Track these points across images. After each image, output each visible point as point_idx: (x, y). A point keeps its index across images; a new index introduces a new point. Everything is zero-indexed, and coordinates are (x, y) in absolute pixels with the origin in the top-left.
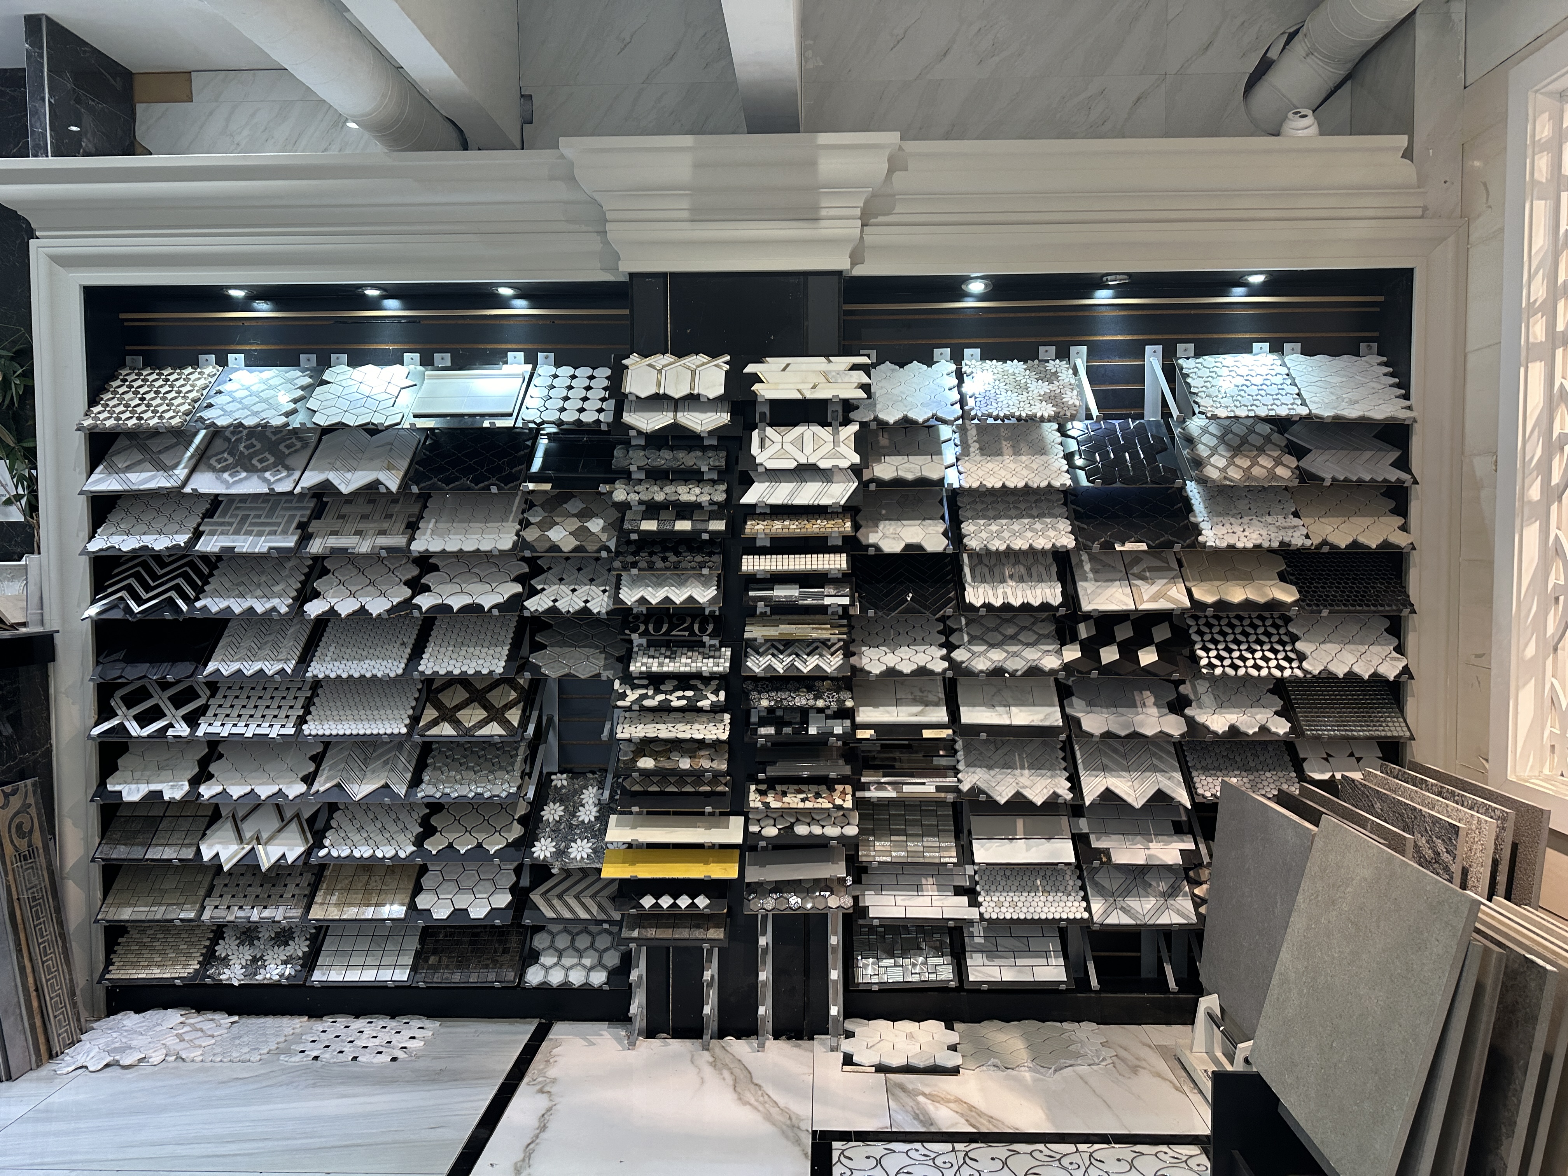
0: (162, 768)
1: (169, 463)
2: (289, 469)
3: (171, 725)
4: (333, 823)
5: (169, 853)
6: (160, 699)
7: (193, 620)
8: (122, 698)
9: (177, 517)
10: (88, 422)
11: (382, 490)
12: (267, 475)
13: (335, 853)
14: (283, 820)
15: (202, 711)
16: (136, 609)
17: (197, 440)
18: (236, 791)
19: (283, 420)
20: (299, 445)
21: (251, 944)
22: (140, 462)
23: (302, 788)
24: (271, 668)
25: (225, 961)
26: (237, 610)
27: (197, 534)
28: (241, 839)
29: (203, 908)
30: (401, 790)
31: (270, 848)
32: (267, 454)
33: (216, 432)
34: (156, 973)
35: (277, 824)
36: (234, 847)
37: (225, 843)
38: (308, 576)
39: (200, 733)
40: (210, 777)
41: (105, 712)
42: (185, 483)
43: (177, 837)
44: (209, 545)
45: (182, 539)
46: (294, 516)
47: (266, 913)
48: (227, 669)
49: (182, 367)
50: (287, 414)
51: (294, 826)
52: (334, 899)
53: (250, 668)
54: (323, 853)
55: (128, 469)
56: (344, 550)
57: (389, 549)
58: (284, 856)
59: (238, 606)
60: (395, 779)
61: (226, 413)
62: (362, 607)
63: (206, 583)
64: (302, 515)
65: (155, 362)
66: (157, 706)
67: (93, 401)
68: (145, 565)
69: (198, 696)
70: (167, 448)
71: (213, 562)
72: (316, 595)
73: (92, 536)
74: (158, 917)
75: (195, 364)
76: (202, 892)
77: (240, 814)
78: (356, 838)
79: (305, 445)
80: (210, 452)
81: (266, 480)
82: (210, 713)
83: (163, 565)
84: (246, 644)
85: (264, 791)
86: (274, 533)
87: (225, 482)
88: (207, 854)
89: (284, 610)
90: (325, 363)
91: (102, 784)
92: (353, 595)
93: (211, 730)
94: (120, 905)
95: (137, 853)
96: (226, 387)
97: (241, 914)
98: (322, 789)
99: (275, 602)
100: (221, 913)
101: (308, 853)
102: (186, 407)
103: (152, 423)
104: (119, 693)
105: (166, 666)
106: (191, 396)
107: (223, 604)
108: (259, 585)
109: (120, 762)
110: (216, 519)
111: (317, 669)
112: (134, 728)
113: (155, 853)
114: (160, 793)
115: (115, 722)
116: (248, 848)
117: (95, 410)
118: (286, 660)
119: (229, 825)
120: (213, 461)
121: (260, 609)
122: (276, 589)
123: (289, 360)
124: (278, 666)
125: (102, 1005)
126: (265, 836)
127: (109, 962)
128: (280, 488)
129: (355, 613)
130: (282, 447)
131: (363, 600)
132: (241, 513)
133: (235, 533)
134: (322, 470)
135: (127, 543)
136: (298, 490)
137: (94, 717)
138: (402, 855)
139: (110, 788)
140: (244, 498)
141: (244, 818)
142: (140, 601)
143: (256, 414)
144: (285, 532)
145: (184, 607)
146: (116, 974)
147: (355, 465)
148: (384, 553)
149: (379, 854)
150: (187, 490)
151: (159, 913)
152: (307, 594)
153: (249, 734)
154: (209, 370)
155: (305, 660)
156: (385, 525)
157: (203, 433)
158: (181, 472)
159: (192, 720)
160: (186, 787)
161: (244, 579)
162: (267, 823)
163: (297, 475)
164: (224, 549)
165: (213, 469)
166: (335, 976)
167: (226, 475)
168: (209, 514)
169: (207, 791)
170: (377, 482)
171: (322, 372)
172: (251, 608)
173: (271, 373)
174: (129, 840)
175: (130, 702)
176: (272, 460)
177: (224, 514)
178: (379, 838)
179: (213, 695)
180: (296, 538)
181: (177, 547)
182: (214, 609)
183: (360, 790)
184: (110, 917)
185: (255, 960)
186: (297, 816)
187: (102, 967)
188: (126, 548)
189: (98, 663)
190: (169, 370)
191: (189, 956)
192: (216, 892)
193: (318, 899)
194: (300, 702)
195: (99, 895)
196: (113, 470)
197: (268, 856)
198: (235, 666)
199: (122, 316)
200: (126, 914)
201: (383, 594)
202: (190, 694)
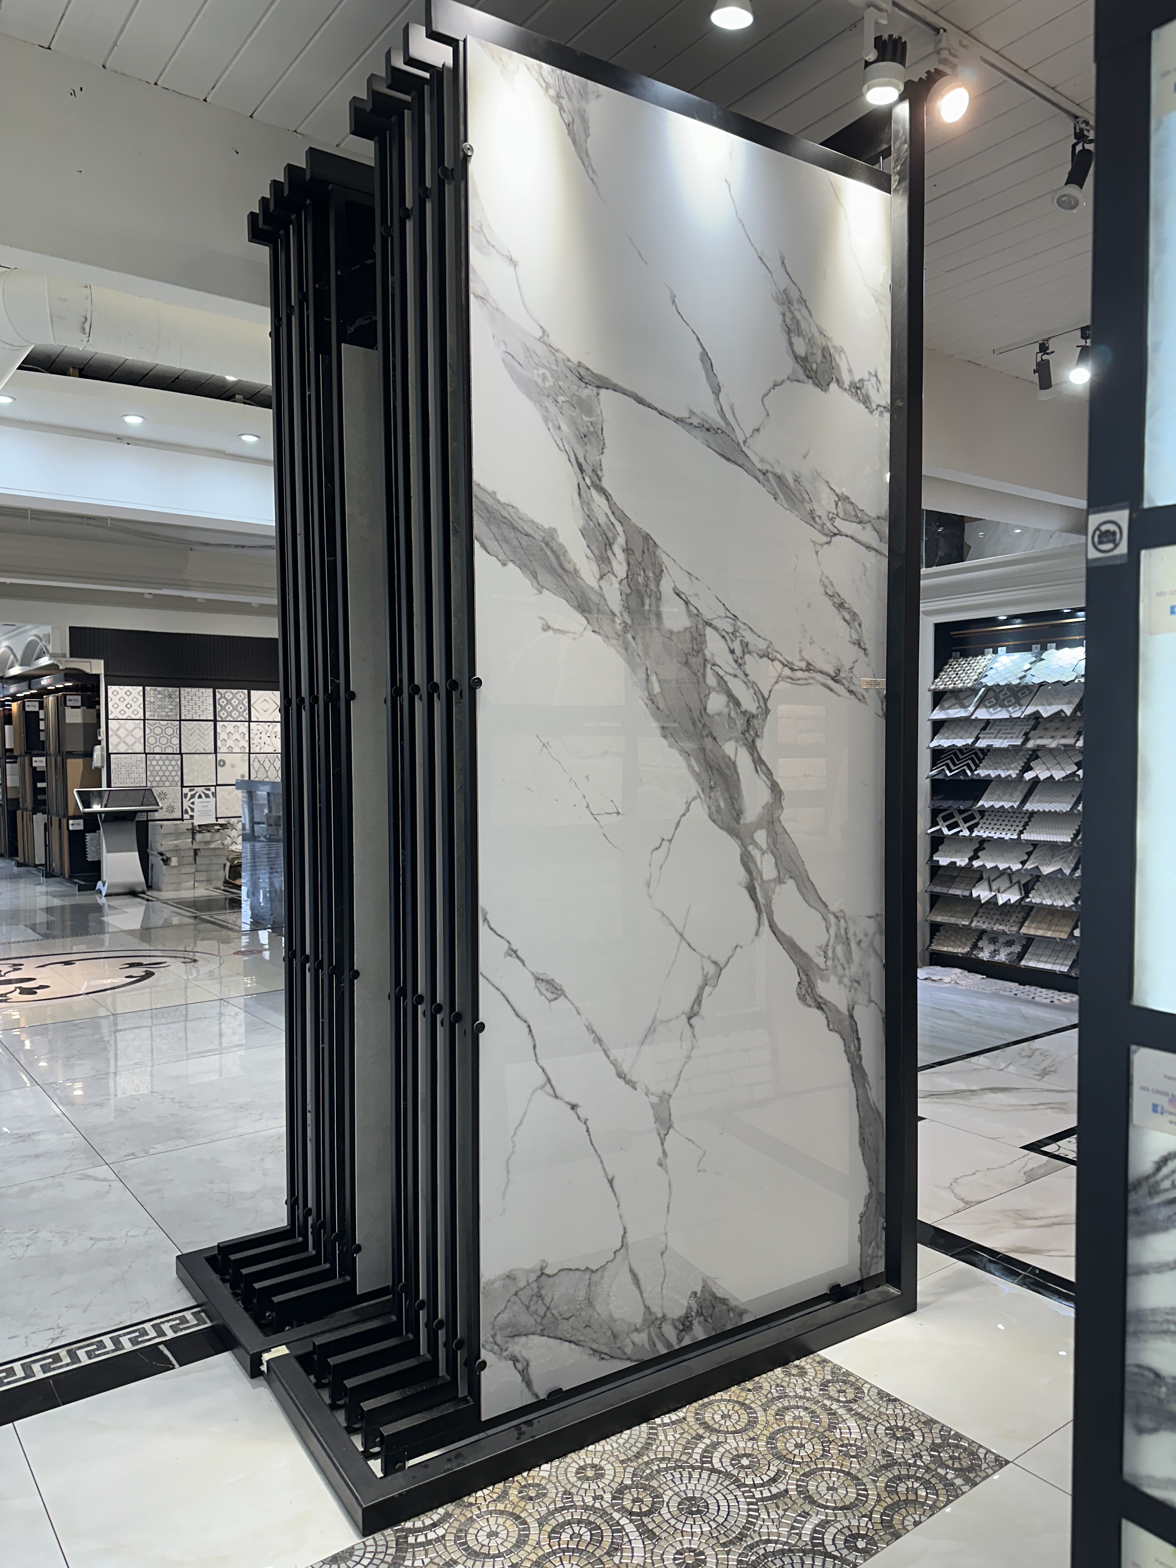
0: (957, 852)
1: (967, 704)
2: (1021, 705)
3: (961, 831)
4: (1035, 887)
5: (958, 892)
6: (958, 819)
7: (973, 780)
8: (943, 818)
9: (970, 730)
10: (933, 687)
11: (1063, 715)
12: (1010, 709)
13: (1034, 901)
14: (1011, 882)
15: (976, 825)
16: (949, 774)
17: (981, 692)
18: (989, 865)
19: (1018, 681)
20: (1028, 692)
21: (994, 944)
22: (955, 704)
23: (1020, 866)
24: (1007, 805)
25: (982, 949)
26: (993, 776)
27: (977, 739)
28: (991, 891)
29: (972, 921)
30: (1067, 872)
31: (1003, 895)
32: (1012, 698)
33: (989, 689)
34: (951, 949)
35: (1008, 885)
36: (987, 893)
37: (983, 890)
38: (1028, 759)
39: (974, 835)
40: (978, 858)
41: (934, 823)
42: (972, 714)
43: (963, 885)
44: (982, 744)
45: (970, 741)
46: (1022, 729)
47: (1001, 927)
48: (987, 805)
49: (977, 656)
50: (1021, 678)
51: (1016, 886)
52: (1034, 925)
53: (997, 805)
54: (1028, 900)
55: (949, 708)
56: (1044, 746)
57: (1065, 746)
58: (1009, 900)
59: (993, 774)
60: (1065, 866)
61: (993, 679)
62: (1052, 776)
63: (981, 762)
64: (1026, 729)
65: (965, 655)
66: (956, 822)
67: (936, 677)
68: (955, 754)
69: (975, 818)
70: (967, 697)
71: (987, 751)
72: (1031, 769)
73: (932, 740)
74: (952, 922)
75: (983, 654)
76: (973, 914)
77: (992, 878)
78: (1045, 895)
79: (1031, 692)
80: (987, 697)
81: (1009, 712)
82: (980, 826)
83: (963, 754)
84: (998, 792)
85: (1002, 866)
86: (1012, 738)
87: (990, 713)
88: (975, 895)
89: (1014, 776)
90: (1044, 649)
91: (931, 857)
92: (1048, 769)
93: (979, 834)
94: (937, 915)
95: (945, 890)
96: (995, 666)
97: (989, 926)
98: (1029, 867)
99: (1011, 772)
100: (980, 924)
101: (1022, 899)
102: (976, 677)
103: (960, 686)
104: (941, 815)
105: (961, 802)
106: (979, 671)
107: (987, 772)
108: (1004, 764)
109: (940, 848)
110: (987, 731)
111: (1029, 807)
112: (946, 831)
113: (952, 891)
114: (955, 863)
115: (938, 828)
116: (993, 894)
117: (936, 681)
118: (1015, 802)
119: (986, 883)
120: (986, 703)
121: (1003, 776)
122: (1013, 766)
123: (1028, 649)
124: (1010, 804)
125: (928, 962)
126: (1002, 890)
127: (931, 942)
128: (1014, 716)
129: (1047, 778)
130: (1019, 694)
131: (1053, 772)
132: (998, 728)
133: (995, 738)
134: (1036, 705)
135: (945, 743)
136: (1023, 716)
137: (929, 825)
138: (1067, 905)
139: (935, 858)
140: (1001, 720)
141: (994, 880)
142: (951, 771)
143: (1006, 678)
144: (1017, 737)
145: (969, 774)
146: (934, 947)
147: (1052, 701)
148: (1062, 748)
149: (1055, 904)
150: (973, 717)
151: (953, 920)
152: (1027, 768)
153: (996, 837)
154: (989, 656)
155: (1024, 802)
156: (1066, 733)
157: (983, 689)
158: (971, 709)
159: (971, 829)
160: (967, 861)
161: (999, 761)
162: (1003, 883)
163: (1024, 708)
164: (988, 746)
165: (986, 707)
166: (1032, 964)
167: (991, 710)
168: (984, 729)
169: (976, 864)
170: (1062, 711)
171: (1042, 654)
172: (999, 775)
173: (1016, 656)
174: (942, 884)
175: (945, 819)
176: (1013, 701)
177: (990, 729)
178: (1057, 896)
179: (982, 818)
180: (1022, 740)
181: (967, 745)
182: (982, 775)
183: (1046, 870)
184: (932, 919)
185: (995, 951)
186: (1019, 882)
187: (928, 943)
188: (945, 746)
189: (932, 799)
190: (971, 658)
191: (966, 945)
192: (979, 915)
193: (1026, 924)
194: (1022, 824)
195: (928, 909)
196: (943, 709)
197: (1002, 899)
198: (991, 803)
199: (952, 633)
200: (939, 919)
201: (1063, 769)
202: (972, 817)
